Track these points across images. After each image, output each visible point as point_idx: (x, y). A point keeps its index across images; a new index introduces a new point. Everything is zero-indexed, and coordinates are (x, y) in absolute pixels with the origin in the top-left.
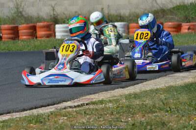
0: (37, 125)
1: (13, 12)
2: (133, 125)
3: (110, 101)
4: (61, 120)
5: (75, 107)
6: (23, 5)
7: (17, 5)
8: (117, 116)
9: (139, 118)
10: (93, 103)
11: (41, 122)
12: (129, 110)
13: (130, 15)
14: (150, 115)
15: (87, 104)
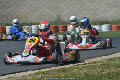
0: (63, 73)
1: (56, 19)
2: (109, 73)
3: (99, 62)
4: (75, 71)
5: (82, 64)
6: (61, 16)
7: (58, 15)
8: (102, 69)
9: (112, 70)
10: (91, 63)
11: (65, 72)
12: (108, 66)
13: (112, 21)
14: (118, 69)
15: (88, 63)
